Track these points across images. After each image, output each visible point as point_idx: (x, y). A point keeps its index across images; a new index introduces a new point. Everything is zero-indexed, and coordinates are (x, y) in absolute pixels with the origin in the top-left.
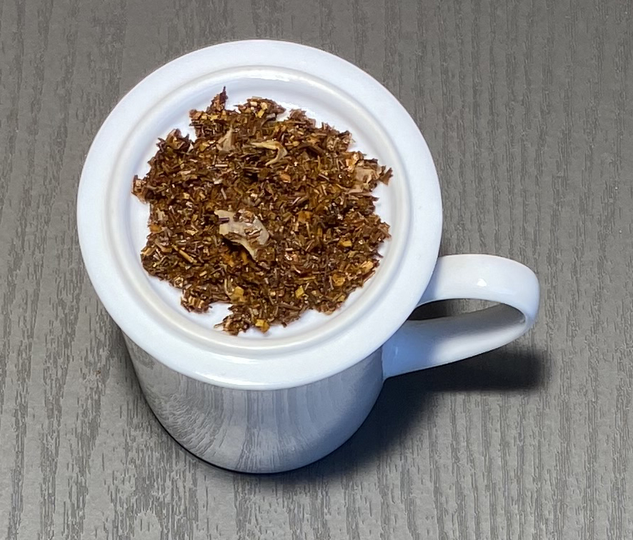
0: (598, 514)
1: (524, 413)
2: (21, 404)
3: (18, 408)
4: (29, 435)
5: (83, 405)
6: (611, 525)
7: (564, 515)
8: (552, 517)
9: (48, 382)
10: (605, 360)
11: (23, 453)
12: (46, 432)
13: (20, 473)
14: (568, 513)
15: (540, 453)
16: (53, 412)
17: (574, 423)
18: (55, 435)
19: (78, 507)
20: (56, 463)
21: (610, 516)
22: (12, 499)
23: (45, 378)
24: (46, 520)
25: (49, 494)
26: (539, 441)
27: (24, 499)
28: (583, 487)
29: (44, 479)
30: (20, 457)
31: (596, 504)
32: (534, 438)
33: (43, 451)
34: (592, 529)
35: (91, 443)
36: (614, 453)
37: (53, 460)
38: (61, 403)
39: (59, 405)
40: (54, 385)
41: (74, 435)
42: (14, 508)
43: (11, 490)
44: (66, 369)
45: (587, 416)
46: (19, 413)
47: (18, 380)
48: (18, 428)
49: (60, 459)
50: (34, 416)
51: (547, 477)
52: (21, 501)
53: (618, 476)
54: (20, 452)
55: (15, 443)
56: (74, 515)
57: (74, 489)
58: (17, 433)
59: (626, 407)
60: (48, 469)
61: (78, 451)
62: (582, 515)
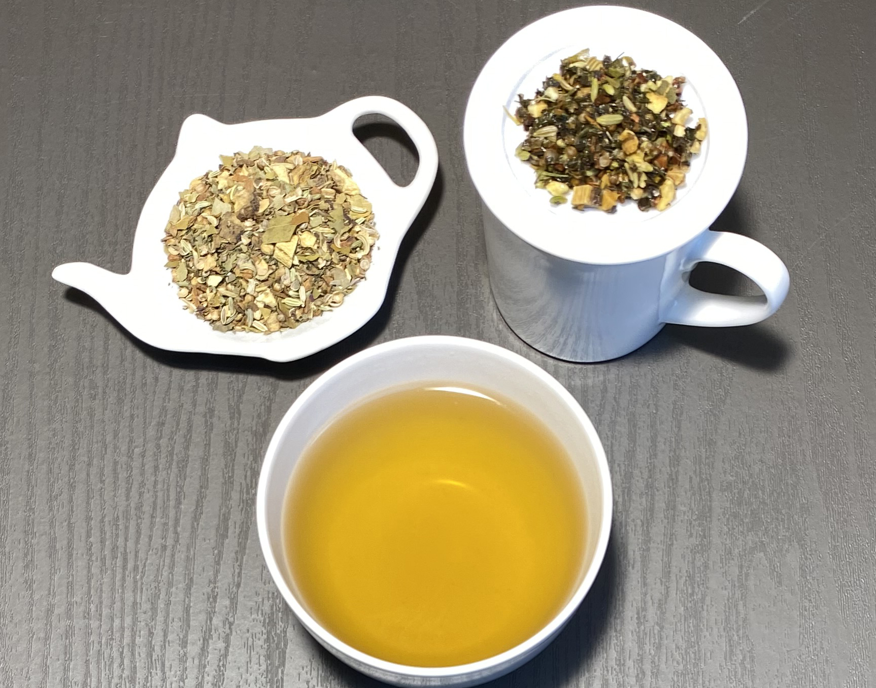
0: (657, 498)
1: (600, 421)
2: (209, 409)
3: (207, 411)
4: (215, 431)
5: (257, 410)
6: (667, 507)
7: (630, 500)
8: (621, 500)
9: (231, 392)
10: (664, 381)
11: (209, 444)
12: (228, 429)
13: (207, 460)
14: (634, 498)
15: (612, 451)
16: (234, 415)
17: (639, 428)
18: (235, 432)
19: (251, 487)
20: (235, 453)
21: (666, 500)
22: (200, 480)
23: (229, 389)
24: (226, 496)
25: (229, 476)
26: (612, 443)
27: (209, 480)
28: (646, 477)
29: (226, 465)
30: (207, 448)
31: (655, 490)
32: (608, 440)
33: (225, 443)
34: (651, 509)
35: (263, 438)
36: (670, 451)
37: (233, 451)
38: (241, 408)
39: (239, 410)
40: (235, 394)
41: (250, 433)
42: (201, 487)
43: (199, 473)
44: (246, 382)
45: (649, 424)
46: (208, 415)
47: (208, 390)
48: (207, 426)
49: (239, 451)
50: (219, 417)
51: (618, 469)
52: (208, 481)
53: (673, 469)
54: (208, 445)
55: (203, 437)
56: (248, 493)
57: (249, 473)
58: (205, 430)
59: (680, 417)
60: (229, 458)
61: (253, 445)
62: (644, 500)
